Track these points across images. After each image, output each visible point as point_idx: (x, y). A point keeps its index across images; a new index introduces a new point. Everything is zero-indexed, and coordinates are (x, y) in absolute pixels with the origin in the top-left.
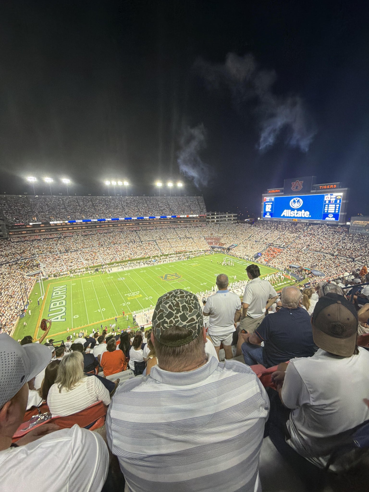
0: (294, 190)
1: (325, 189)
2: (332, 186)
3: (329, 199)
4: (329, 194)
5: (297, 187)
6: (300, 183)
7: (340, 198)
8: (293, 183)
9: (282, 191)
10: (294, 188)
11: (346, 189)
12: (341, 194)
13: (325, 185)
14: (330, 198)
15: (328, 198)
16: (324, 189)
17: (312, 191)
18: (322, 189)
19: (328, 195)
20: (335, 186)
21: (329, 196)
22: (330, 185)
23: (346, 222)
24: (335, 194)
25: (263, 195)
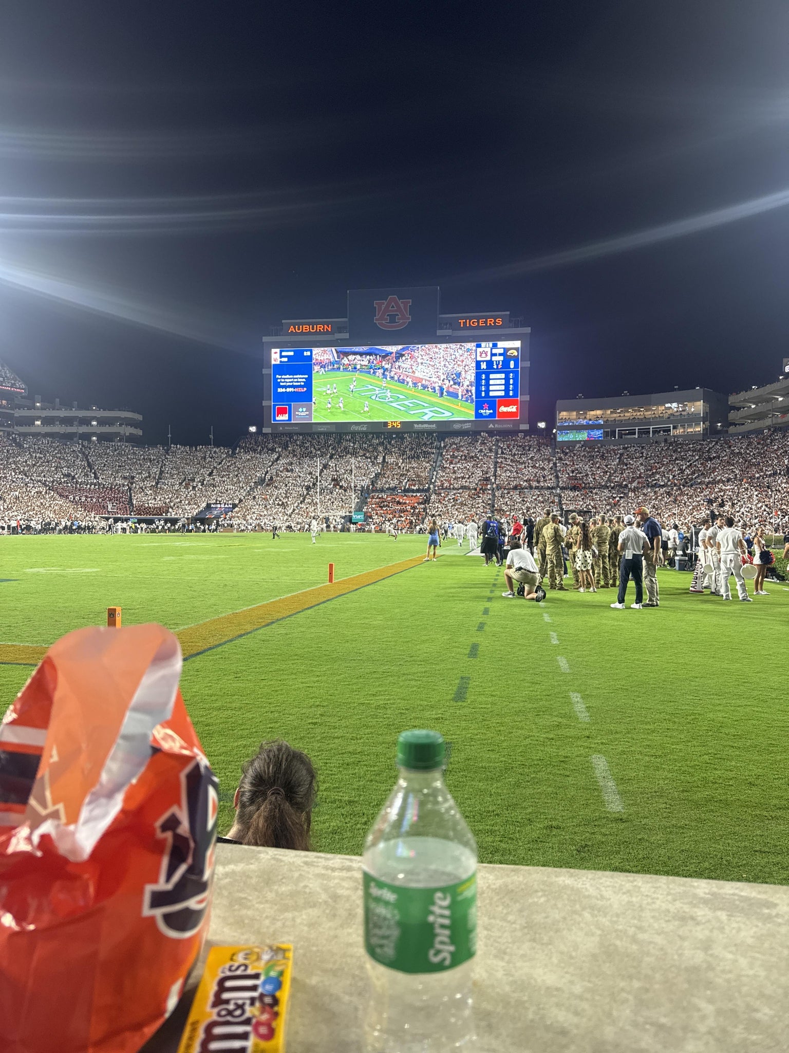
0: (381, 324)
1: (475, 328)
2: (490, 322)
3: (488, 358)
4: (487, 343)
5: (392, 318)
6: (402, 305)
7: (516, 353)
8: (380, 305)
9: (340, 329)
10: (381, 318)
11: (528, 330)
12: (518, 344)
13: (475, 317)
14: (489, 354)
15: (484, 355)
16: (471, 328)
17: (440, 332)
18: (465, 328)
19: (483, 346)
20: (499, 322)
22: (486, 318)
25: (265, 339)
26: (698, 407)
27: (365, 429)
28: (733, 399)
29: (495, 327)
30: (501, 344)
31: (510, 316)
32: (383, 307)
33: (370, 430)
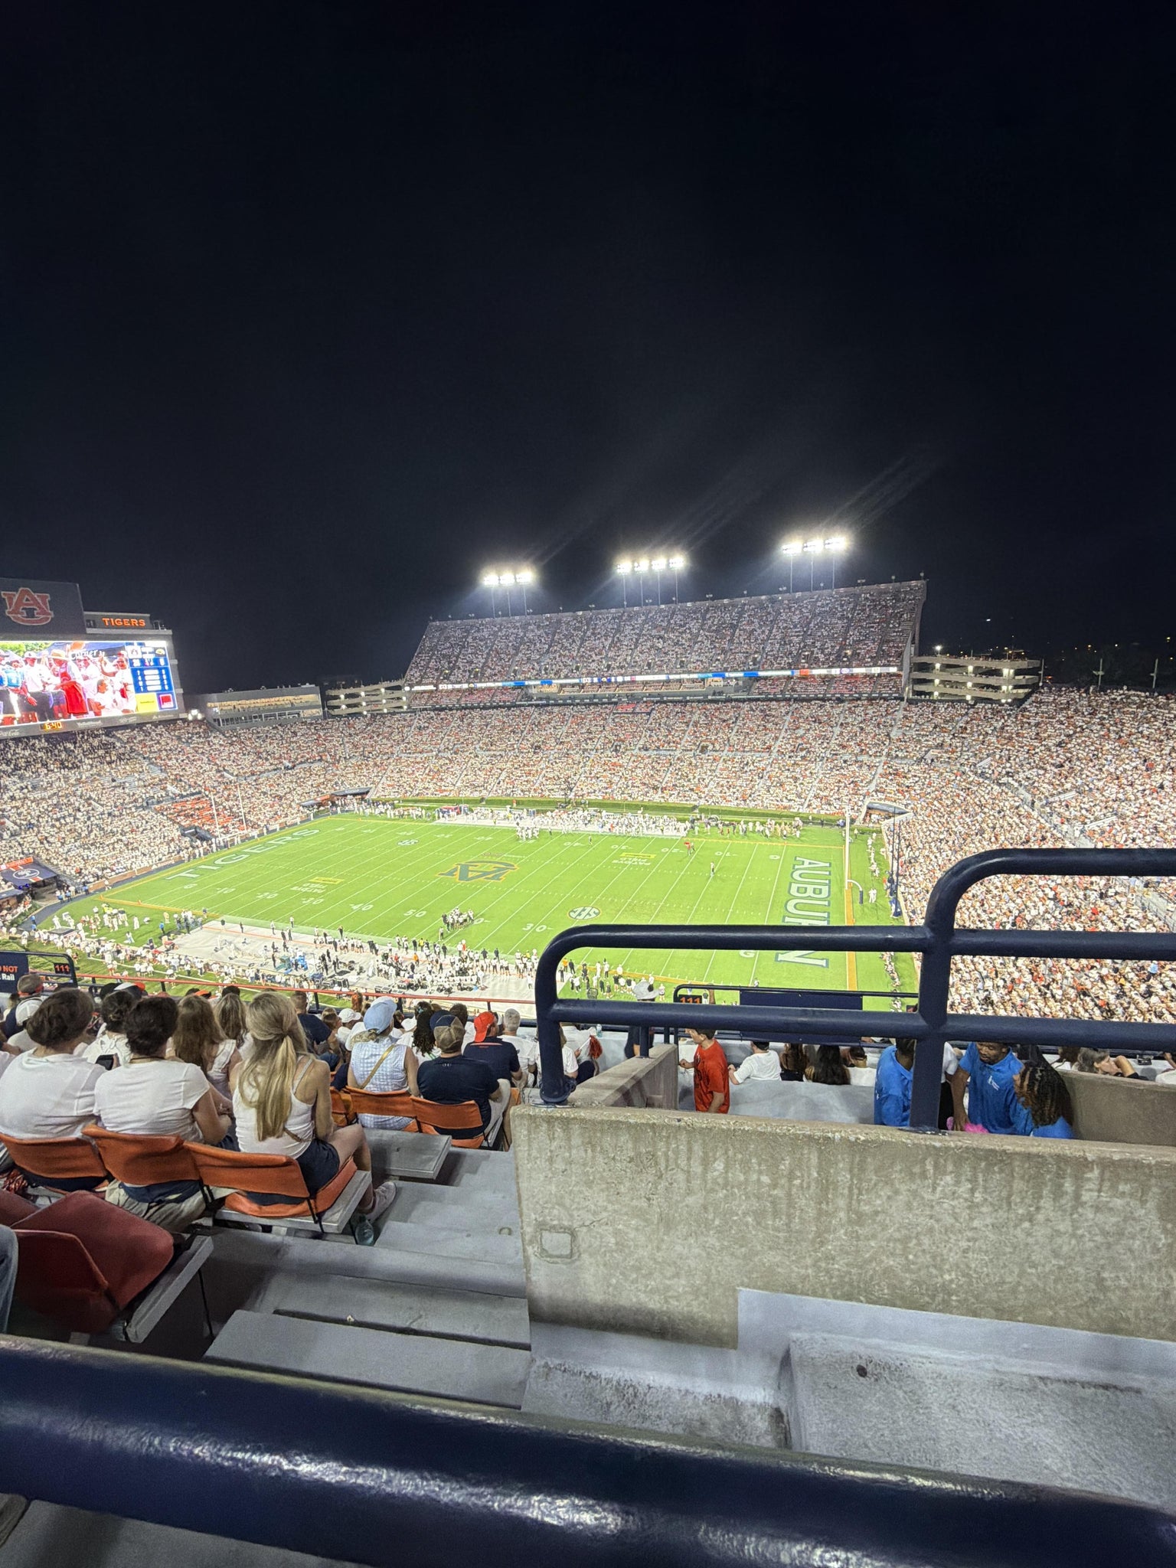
0: (18, 619)
1: (120, 628)
2: (134, 622)
3: (140, 656)
4: (135, 642)
5: (30, 613)
6: (38, 599)
7: (163, 652)
8: (11, 599)
10: (15, 612)
11: (170, 632)
12: (164, 644)
13: (118, 617)
14: (139, 652)
16: (117, 627)
17: (89, 631)
18: (110, 627)
19: (132, 644)
20: (142, 622)
21: (136, 647)
22: (129, 618)
23: (188, 709)
24: (151, 644)
26: (314, 698)
27: (16, 734)
28: (333, 693)
29: (140, 628)
30: (148, 643)
31: (151, 618)
32: (15, 600)
33: (23, 735)
